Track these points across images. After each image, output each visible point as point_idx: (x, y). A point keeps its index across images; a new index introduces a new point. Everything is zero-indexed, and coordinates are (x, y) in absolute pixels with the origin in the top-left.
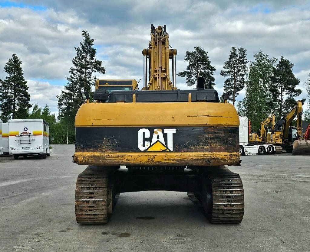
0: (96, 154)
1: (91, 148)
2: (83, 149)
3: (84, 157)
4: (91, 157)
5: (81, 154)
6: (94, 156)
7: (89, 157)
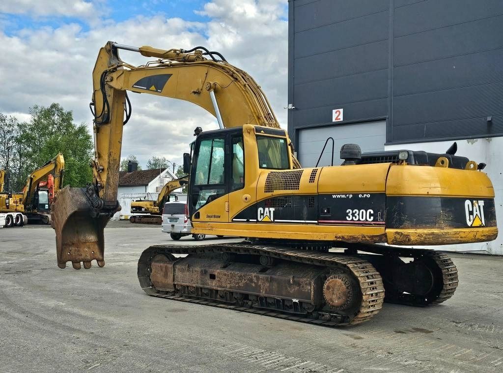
0: (436, 231)
1: (428, 223)
2: (416, 224)
3: (420, 235)
4: (429, 234)
5: (415, 231)
6: (433, 234)
7: (426, 235)
